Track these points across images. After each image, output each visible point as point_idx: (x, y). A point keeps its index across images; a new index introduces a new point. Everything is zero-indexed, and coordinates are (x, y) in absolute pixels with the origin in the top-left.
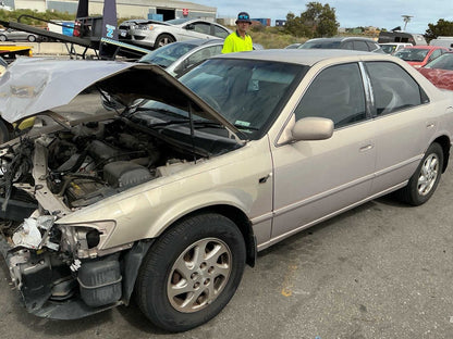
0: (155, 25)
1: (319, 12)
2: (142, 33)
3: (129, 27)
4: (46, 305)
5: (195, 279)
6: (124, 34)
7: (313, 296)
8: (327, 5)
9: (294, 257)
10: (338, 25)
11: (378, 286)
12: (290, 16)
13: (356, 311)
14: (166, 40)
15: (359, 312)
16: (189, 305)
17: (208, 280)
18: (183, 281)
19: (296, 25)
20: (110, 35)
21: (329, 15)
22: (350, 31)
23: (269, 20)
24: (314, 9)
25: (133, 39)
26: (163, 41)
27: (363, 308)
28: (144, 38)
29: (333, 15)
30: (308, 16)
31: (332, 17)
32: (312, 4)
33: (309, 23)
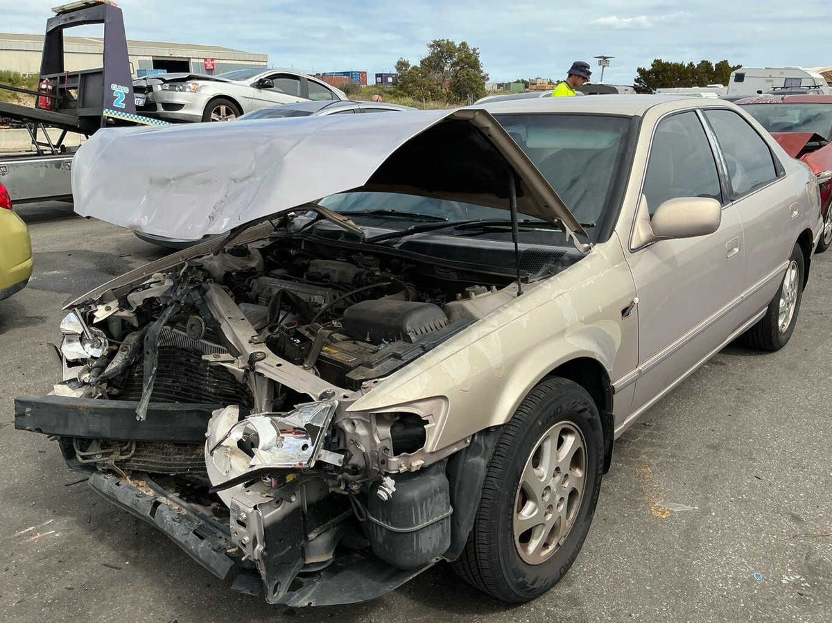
0: (201, 83)
1: (451, 56)
2: (178, 97)
3: (150, 89)
4: (295, 586)
5: (547, 498)
6: (140, 101)
7: (706, 511)
8: (464, 44)
9: (636, 454)
10: (485, 78)
11: (797, 480)
12: (402, 65)
13: (787, 523)
14: (223, 108)
15: (794, 526)
16: (538, 551)
17: (562, 499)
18: (530, 505)
19: (413, 81)
20: (119, 103)
21: (468, 61)
22: (504, 87)
23: (363, 74)
24: (442, 51)
25: (161, 110)
26: (218, 112)
27: (796, 519)
28: (180, 106)
29: (476, 61)
30: (431, 64)
31: (475, 65)
32: (437, 44)
33: (437, 76)
